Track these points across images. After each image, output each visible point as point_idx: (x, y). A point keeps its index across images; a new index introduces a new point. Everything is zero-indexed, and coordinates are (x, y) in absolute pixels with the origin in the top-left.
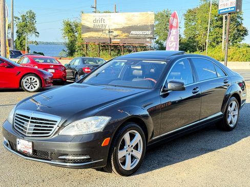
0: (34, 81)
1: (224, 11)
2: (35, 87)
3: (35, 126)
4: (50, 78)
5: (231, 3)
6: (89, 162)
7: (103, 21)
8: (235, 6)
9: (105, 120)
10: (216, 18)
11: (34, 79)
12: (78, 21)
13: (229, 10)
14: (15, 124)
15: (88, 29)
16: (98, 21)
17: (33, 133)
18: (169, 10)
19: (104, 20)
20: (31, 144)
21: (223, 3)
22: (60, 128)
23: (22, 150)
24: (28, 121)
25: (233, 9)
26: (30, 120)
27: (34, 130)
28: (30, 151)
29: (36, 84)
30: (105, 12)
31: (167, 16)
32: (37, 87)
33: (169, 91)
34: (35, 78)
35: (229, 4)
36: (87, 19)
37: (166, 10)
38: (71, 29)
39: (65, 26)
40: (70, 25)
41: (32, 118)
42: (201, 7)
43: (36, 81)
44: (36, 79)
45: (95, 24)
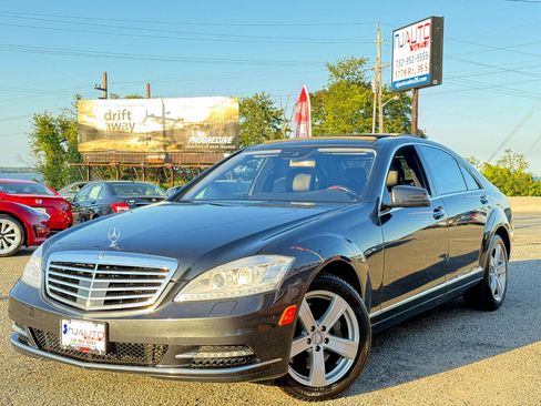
0: (8, 230)
1: (404, 83)
2: (9, 245)
3: (111, 285)
4: (43, 223)
5: (420, 67)
6: (251, 364)
7: (126, 116)
8: (428, 72)
9: (282, 265)
10: (362, 111)
11: (7, 226)
12: (68, 117)
13: (417, 81)
14: (48, 286)
15: (94, 134)
16: (117, 117)
17: (107, 302)
18: (266, 95)
19: (129, 113)
20: (102, 328)
21: (401, 68)
22: (176, 285)
23: (76, 345)
24: (88, 275)
25: (425, 79)
26: (95, 272)
27: (109, 293)
28: (101, 347)
29: (13, 238)
30: (129, 98)
31: (263, 108)
32: (15, 244)
33: (393, 210)
34: (9, 222)
35: (416, 70)
36: (91, 112)
37: (260, 94)
38: (53, 135)
39: (40, 128)
40: (50, 126)
41: (101, 267)
42: (332, 88)
43: (12, 231)
44: (13, 225)
45: (109, 122)
